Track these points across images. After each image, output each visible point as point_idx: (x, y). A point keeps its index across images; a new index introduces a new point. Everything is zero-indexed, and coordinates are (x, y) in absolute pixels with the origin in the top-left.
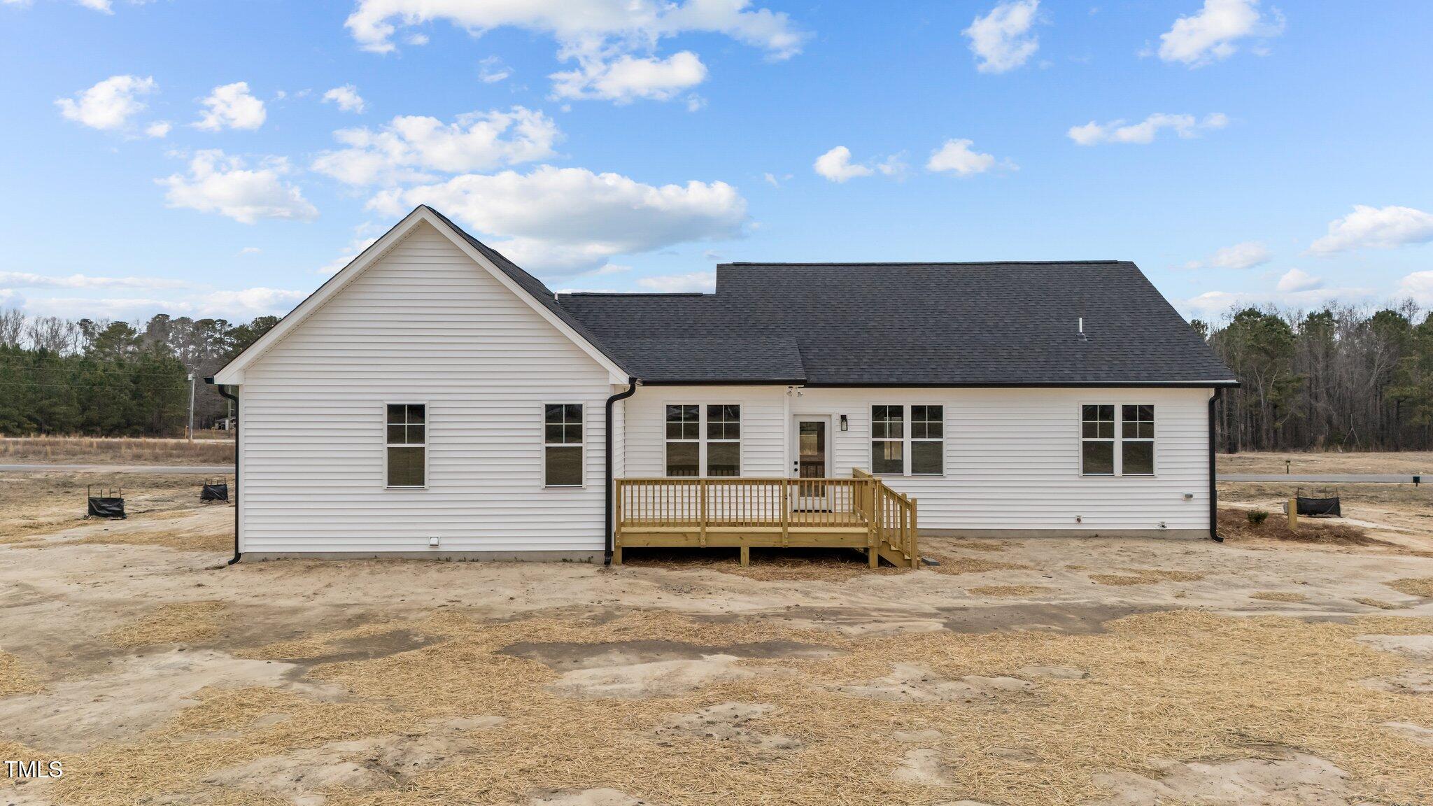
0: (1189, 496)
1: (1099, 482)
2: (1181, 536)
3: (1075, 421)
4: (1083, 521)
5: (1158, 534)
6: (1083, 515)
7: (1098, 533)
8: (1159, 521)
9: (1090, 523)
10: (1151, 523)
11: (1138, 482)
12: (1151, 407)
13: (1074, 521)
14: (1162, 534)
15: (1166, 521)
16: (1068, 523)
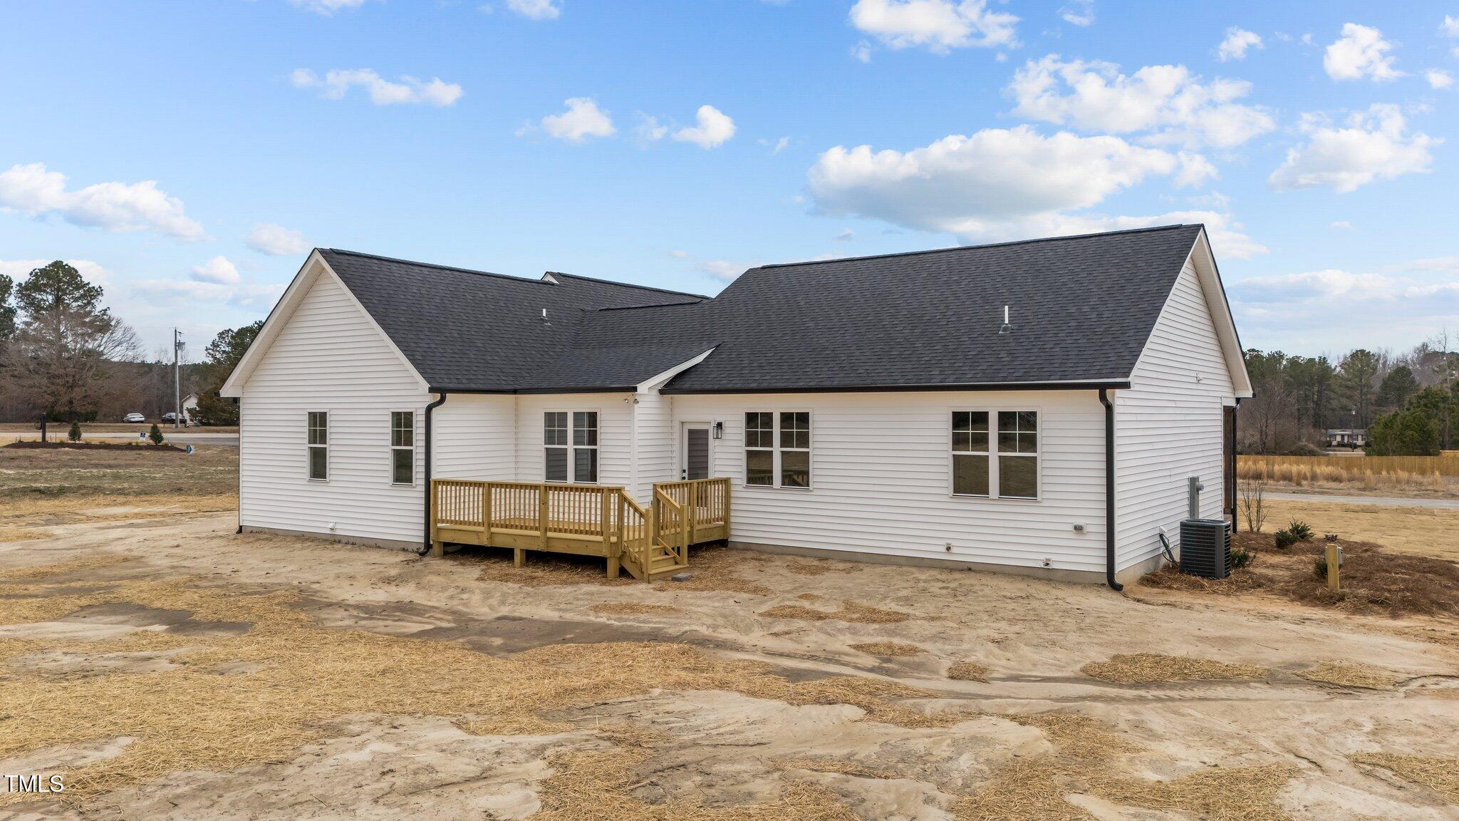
0: (1078, 529)
1: (971, 505)
2: (1072, 579)
3: (943, 431)
4: (954, 550)
5: (1041, 574)
6: (953, 543)
7: (972, 566)
8: (1043, 557)
9: (963, 553)
10: (1033, 559)
11: (1017, 508)
12: (1034, 414)
13: (944, 549)
14: (1046, 575)
15: (1053, 558)
16: (934, 550)
